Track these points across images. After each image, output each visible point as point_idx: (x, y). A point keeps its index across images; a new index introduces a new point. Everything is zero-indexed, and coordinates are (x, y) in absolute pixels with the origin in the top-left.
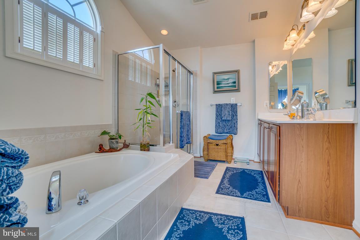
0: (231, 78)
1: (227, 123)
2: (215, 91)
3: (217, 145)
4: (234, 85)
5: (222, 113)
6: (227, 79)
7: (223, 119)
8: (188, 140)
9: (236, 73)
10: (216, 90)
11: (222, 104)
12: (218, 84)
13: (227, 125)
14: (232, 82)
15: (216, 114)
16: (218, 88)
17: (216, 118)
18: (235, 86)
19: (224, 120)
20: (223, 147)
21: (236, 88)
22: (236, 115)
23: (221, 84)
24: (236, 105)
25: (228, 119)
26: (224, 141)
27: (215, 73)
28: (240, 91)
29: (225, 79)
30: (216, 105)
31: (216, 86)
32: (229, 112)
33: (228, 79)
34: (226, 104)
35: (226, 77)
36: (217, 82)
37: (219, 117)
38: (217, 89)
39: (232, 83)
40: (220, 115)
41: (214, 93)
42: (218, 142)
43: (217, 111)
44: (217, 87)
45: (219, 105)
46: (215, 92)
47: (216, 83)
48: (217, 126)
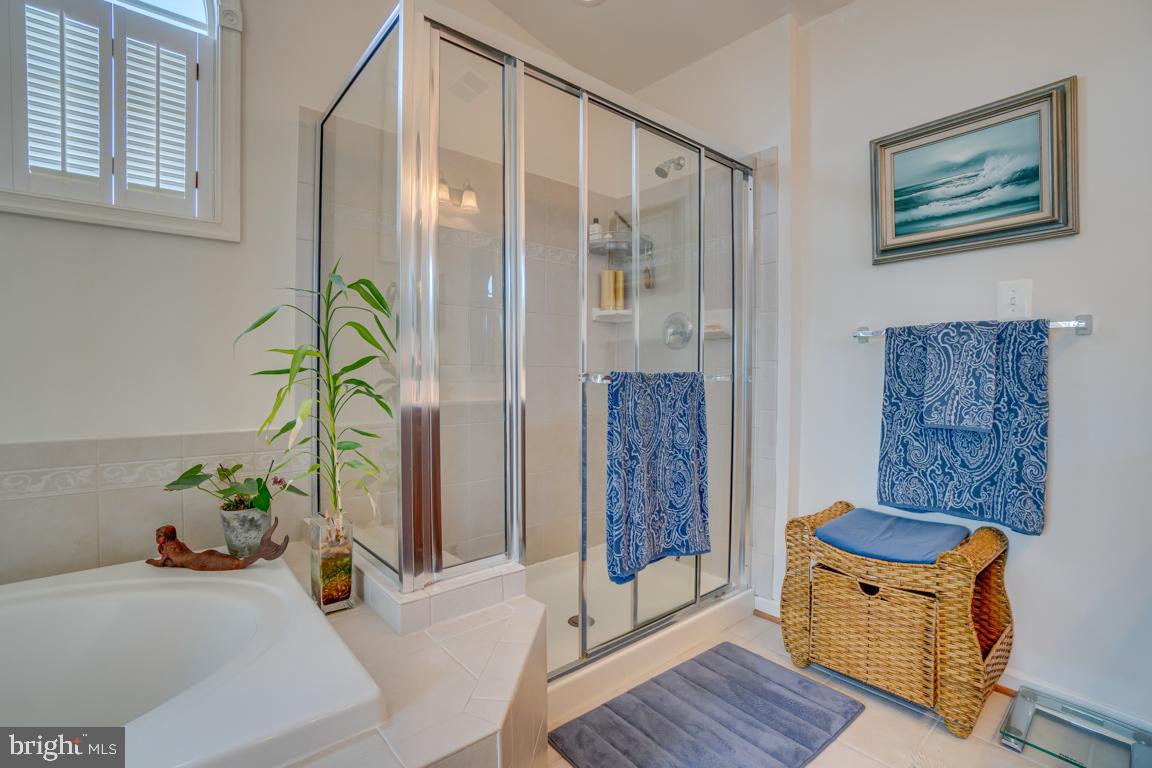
0: (995, 153)
1: (964, 453)
2: (885, 252)
3: (870, 590)
4: (1029, 190)
5: (928, 383)
6: (966, 165)
7: (928, 422)
8: (675, 534)
9: (1044, 106)
10: (891, 240)
11: (927, 329)
12: (901, 206)
13: (963, 465)
14: (1003, 179)
15: (887, 387)
16: (901, 228)
17: (888, 416)
18: (1036, 199)
19: (936, 430)
20: (912, 610)
21: (1037, 209)
22: (1031, 400)
23: (928, 203)
24: (1039, 328)
25: (968, 423)
26: (923, 578)
27: (881, 145)
28: (1074, 232)
29: (949, 168)
30: (891, 334)
31: (890, 218)
32: (977, 379)
33: (978, 160)
34: (959, 325)
35: (957, 150)
36: (897, 193)
37: (907, 409)
38: (897, 235)
39: (1004, 184)
40: (909, 393)
41: (876, 263)
42: (875, 574)
43: (893, 372)
44: (898, 225)
45: (910, 330)
46: (885, 255)
47: (888, 201)
48: (894, 465)
